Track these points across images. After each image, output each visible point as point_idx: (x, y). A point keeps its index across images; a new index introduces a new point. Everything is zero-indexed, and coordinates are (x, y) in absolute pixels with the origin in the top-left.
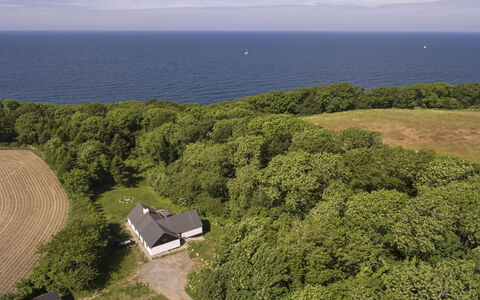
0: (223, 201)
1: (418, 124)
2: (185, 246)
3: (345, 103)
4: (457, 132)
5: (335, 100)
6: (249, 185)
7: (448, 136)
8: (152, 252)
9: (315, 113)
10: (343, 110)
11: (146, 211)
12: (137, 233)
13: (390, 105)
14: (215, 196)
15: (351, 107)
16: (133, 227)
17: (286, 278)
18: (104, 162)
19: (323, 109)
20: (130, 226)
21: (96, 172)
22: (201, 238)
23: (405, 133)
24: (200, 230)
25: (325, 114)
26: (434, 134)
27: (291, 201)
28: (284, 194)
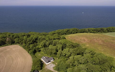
0: (56, 55)
1: (88, 37)
2: (51, 63)
3: (75, 32)
4: (94, 40)
5: (73, 32)
6: (60, 53)
7: (92, 40)
8: (47, 64)
9: (70, 34)
10: (75, 33)
11: (45, 57)
12: (44, 61)
13: (84, 32)
14: (55, 54)
15: (77, 33)
16: (43, 60)
17: (67, 67)
18: (35, 48)
19: (71, 33)
20: (42, 60)
21: (34, 50)
22: (53, 61)
23: (85, 40)
24: (53, 60)
25: (72, 34)
26: (90, 40)
27: (67, 56)
28: (66, 55)
